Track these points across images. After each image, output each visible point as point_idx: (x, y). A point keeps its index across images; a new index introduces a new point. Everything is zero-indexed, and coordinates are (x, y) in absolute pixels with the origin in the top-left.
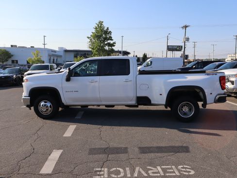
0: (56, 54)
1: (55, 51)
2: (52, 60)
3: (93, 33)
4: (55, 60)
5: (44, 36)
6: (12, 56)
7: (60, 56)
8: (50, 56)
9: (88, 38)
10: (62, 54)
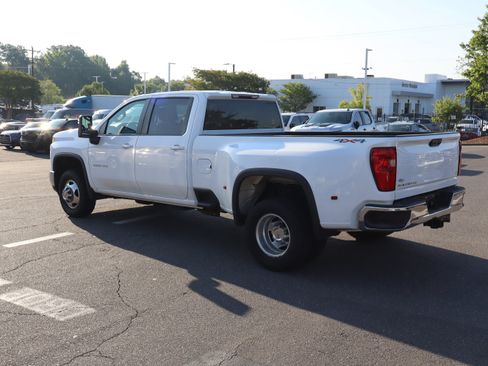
0: (418, 90)
1: (414, 85)
2: (402, 108)
3: (474, 32)
4: (413, 108)
5: (367, 50)
6: (315, 97)
7: (429, 97)
8: (397, 96)
9: (463, 46)
10: (432, 90)
